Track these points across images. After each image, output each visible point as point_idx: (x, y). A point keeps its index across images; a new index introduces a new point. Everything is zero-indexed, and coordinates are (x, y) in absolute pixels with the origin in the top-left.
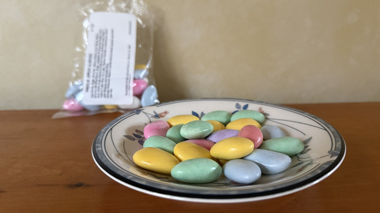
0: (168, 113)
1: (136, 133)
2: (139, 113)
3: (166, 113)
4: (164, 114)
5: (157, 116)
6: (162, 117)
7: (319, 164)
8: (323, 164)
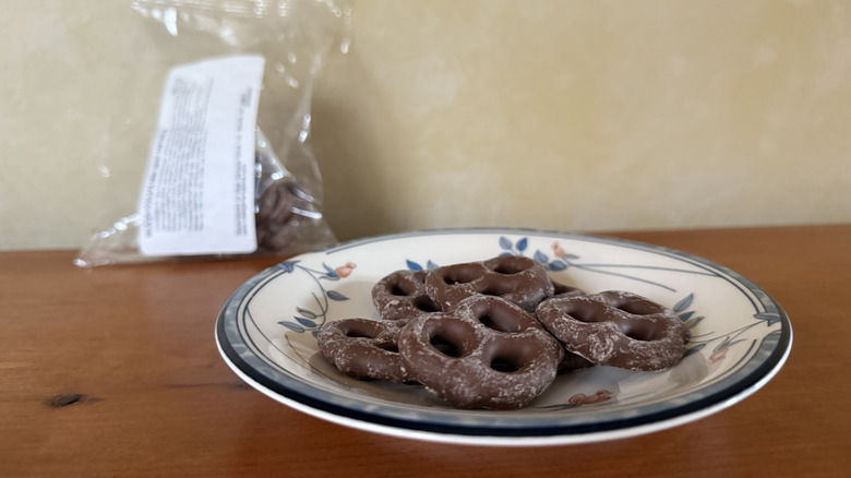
0: (355, 266)
1: (300, 316)
2: (292, 269)
3: (349, 266)
4: (347, 270)
5: (332, 275)
6: (345, 276)
7: (755, 341)
8: (764, 339)
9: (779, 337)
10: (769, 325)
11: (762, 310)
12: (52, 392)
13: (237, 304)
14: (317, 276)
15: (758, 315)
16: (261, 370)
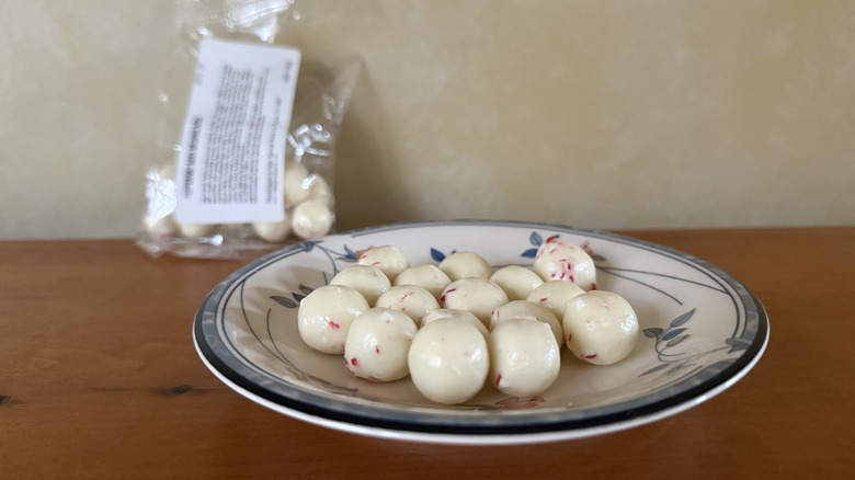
1: (299, 293)
2: (311, 249)
5: (351, 257)
10: (730, 352)
11: (739, 335)
14: (334, 256)
15: (730, 340)
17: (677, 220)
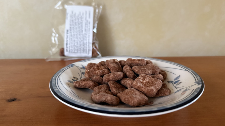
1: (73, 79)
2: (73, 66)
5: (84, 68)
7: (193, 90)
8: (196, 89)
9: (200, 89)
10: (198, 85)
11: (197, 81)
12: (9, 98)
13: (56, 76)
14: (80, 68)
15: (196, 82)
16: (59, 94)
17: (181, 54)
